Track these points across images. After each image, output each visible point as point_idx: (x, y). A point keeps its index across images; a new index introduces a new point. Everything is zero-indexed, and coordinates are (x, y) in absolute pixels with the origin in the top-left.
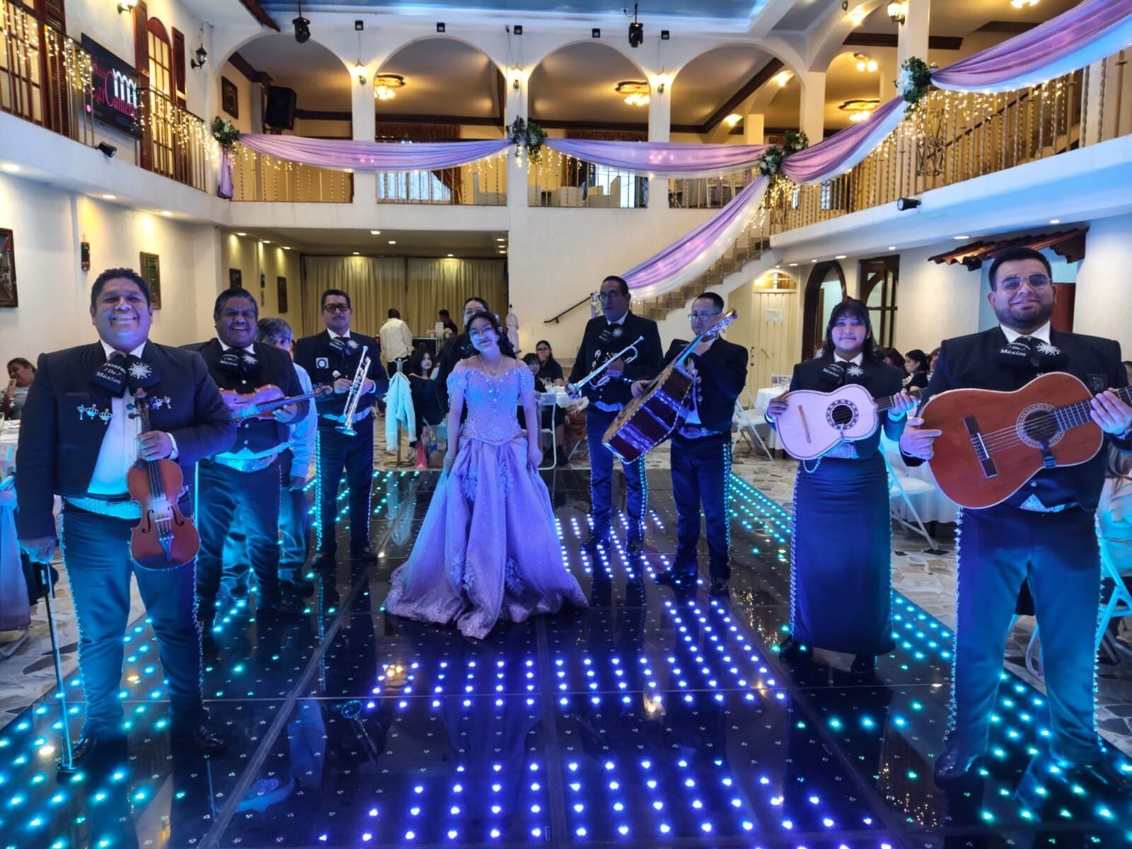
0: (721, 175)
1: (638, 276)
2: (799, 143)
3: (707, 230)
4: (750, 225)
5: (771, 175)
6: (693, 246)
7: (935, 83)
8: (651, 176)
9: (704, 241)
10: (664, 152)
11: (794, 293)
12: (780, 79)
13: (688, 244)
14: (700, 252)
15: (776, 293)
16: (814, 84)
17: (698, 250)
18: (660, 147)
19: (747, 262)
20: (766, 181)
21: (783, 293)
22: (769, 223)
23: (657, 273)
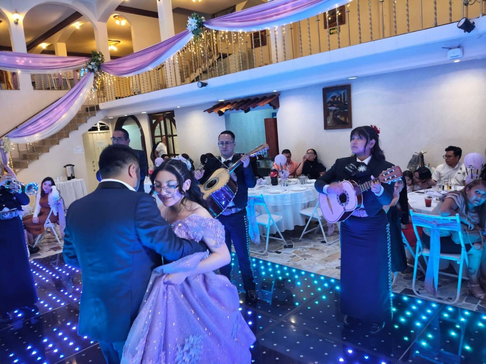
0: (61, 72)
1: (28, 128)
2: (100, 57)
3: (65, 102)
4: (88, 98)
5: (95, 72)
6: (58, 111)
7: (207, 26)
8: (19, 72)
9: (65, 107)
10: (25, 59)
11: (109, 132)
12: (77, 25)
13: (56, 109)
14: (63, 114)
15: (100, 133)
16: (101, 29)
17: (62, 112)
18: (21, 55)
19: (89, 117)
20: (92, 75)
21: (103, 133)
22: (97, 97)
23: (40, 126)
